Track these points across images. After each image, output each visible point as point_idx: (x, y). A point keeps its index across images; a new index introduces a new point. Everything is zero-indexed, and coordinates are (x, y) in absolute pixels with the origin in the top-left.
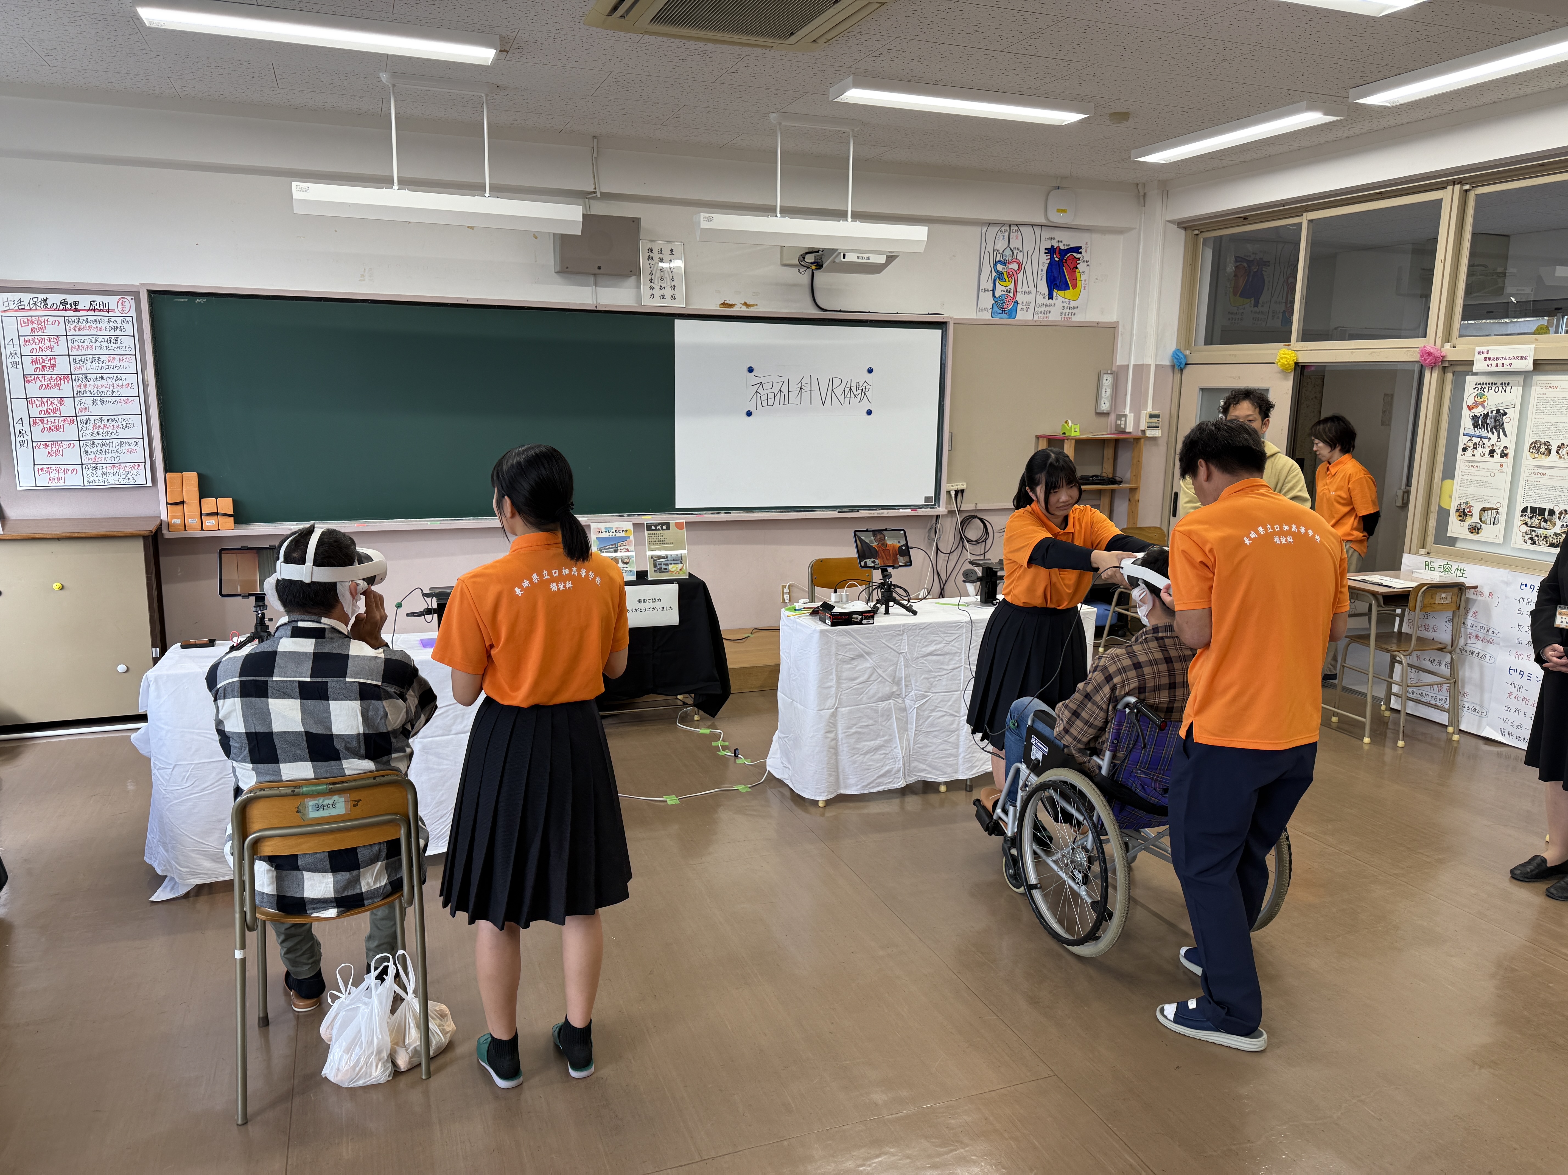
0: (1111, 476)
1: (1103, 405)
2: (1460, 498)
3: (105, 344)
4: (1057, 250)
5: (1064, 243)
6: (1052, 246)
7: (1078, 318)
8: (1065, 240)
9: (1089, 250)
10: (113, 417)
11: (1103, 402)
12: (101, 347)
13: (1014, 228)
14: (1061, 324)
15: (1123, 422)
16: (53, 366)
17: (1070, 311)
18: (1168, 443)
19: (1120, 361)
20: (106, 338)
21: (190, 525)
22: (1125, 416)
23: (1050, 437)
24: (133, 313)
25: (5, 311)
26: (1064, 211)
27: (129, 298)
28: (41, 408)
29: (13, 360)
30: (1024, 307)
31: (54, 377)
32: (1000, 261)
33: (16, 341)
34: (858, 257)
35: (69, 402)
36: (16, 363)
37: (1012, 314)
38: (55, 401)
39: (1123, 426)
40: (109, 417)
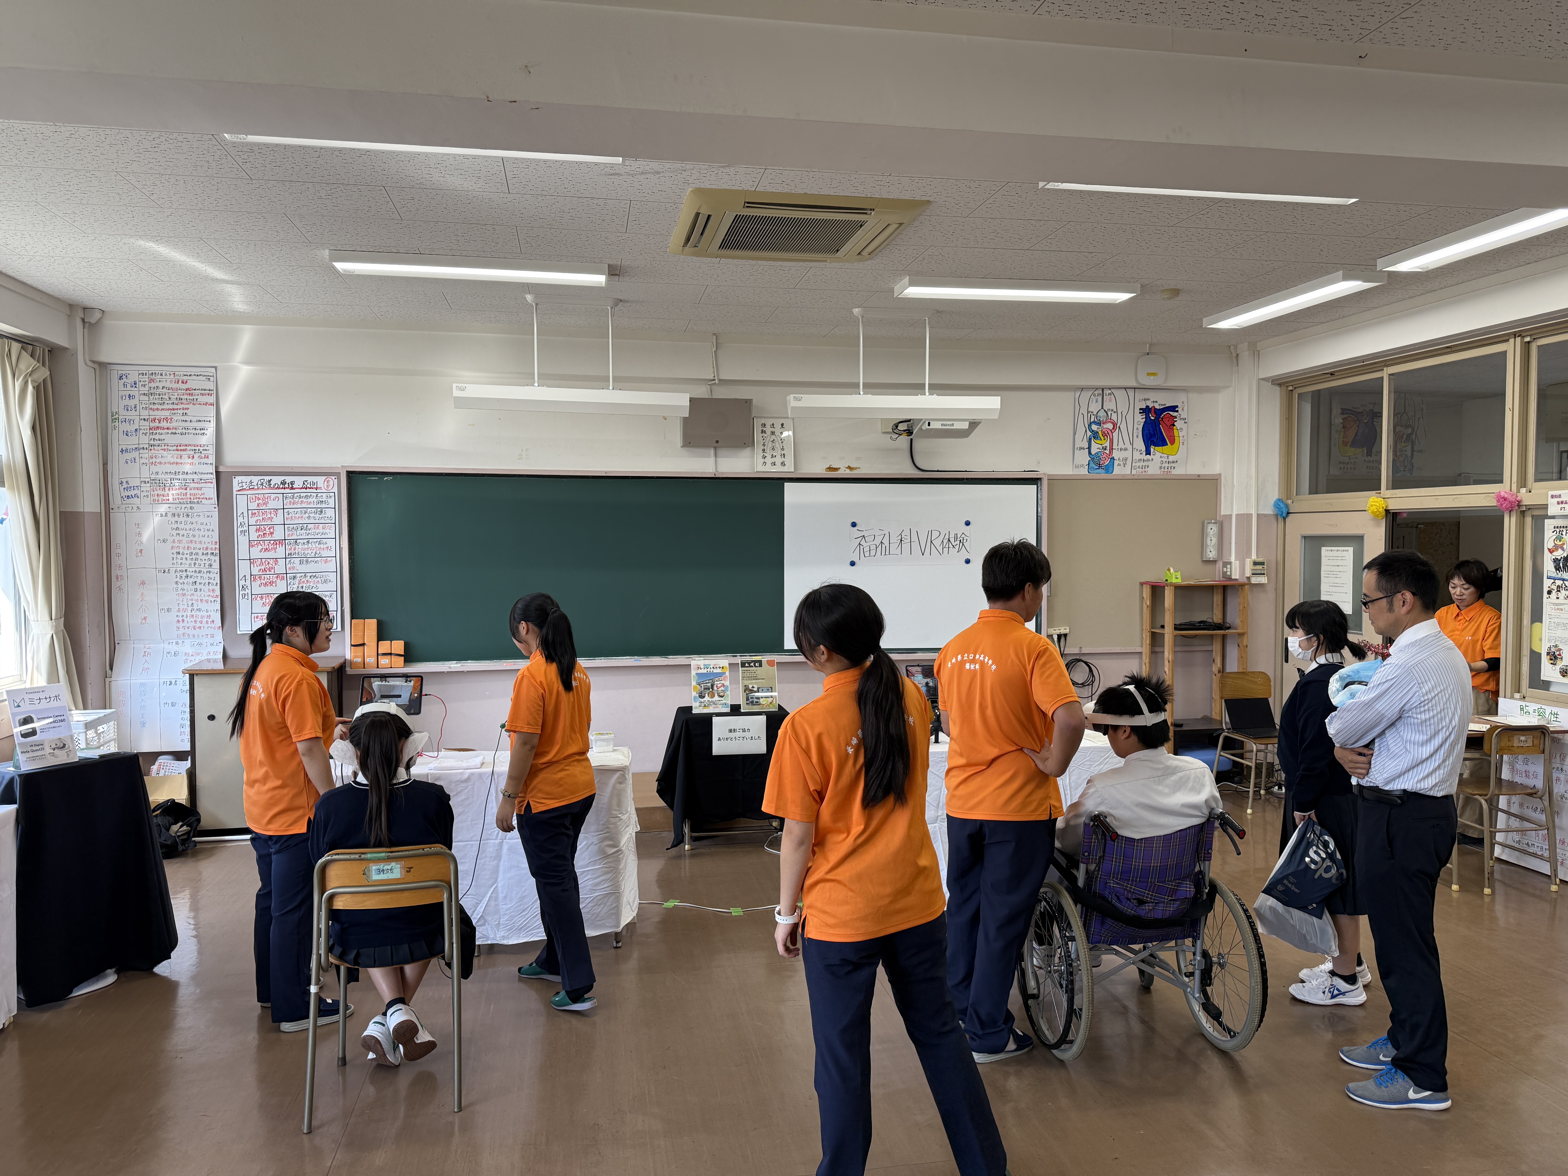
0: (1220, 621)
1: (1209, 553)
2: (1549, 641)
3: (312, 515)
4: (1153, 409)
5: (1159, 403)
6: (1147, 407)
7: (1179, 471)
8: (1160, 400)
9: (1185, 408)
10: (314, 574)
11: (1208, 550)
12: (309, 517)
13: (1107, 392)
14: (1161, 477)
15: (1229, 570)
16: (272, 533)
17: (1170, 465)
18: (1276, 590)
19: (1224, 511)
20: (313, 510)
21: (368, 663)
22: (1230, 563)
23: (1152, 584)
24: (335, 490)
25: (239, 490)
26: (1154, 374)
27: (333, 478)
28: (260, 568)
29: (242, 529)
30: (1121, 463)
31: (272, 542)
32: (1094, 422)
33: (245, 514)
34: (942, 425)
35: (282, 562)
36: (245, 531)
37: (1109, 469)
38: (271, 562)
39: (1228, 573)
40: (311, 574)
